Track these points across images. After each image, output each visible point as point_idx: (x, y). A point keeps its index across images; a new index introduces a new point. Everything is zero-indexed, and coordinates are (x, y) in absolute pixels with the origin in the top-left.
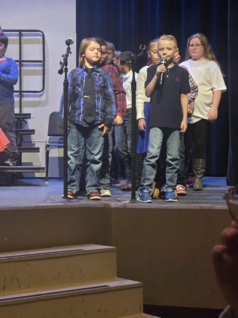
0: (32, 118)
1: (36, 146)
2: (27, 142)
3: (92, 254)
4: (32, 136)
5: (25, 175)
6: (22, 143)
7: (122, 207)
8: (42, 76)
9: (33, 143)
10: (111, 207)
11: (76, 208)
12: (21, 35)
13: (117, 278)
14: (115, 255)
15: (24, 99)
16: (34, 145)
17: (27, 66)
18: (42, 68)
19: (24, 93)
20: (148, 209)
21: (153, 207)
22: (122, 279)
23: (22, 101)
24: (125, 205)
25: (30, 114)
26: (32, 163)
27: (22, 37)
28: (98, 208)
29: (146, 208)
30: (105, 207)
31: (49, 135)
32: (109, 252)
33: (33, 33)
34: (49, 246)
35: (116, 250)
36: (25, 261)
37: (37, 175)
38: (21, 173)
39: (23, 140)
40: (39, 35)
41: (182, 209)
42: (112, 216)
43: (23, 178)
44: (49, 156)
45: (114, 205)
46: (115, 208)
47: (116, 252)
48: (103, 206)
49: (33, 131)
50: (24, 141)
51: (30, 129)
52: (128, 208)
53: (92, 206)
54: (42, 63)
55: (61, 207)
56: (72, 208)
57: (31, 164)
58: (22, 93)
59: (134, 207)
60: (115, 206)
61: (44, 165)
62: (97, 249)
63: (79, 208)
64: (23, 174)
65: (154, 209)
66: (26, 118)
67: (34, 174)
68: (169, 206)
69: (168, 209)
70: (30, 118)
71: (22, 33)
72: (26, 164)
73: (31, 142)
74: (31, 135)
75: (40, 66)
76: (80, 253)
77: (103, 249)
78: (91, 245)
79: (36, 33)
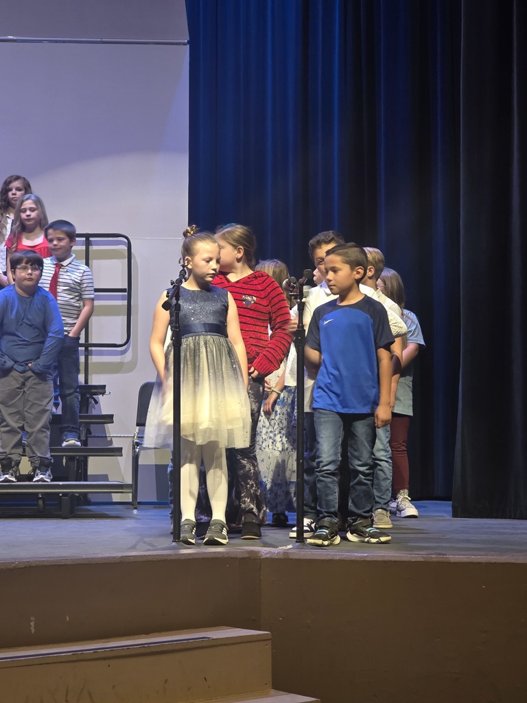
0: (107, 393)
1: (116, 444)
2: (98, 437)
3: (225, 645)
4: (109, 427)
5: (93, 498)
6: (90, 440)
7: (281, 556)
8: (126, 317)
9: (109, 439)
10: (260, 556)
11: (196, 559)
12: (88, 244)
13: (273, 692)
14: (268, 647)
15: (94, 359)
16: (111, 442)
18: (125, 302)
19: (93, 348)
20: (328, 560)
21: (338, 558)
22: (281, 692)
23: (90, 361)
24: (285, 553)
25: (104, 386)
26: (107, 475)
27: (90, 247)
28: (237, 558)
29: (325, 560)
30: (249, 558)
31: (138, 425)
33: (111, 239)
34: (147, 631)
35: (270, 637)
36: (104, 659)
37: (116, 498)
38: (85, 494)
39: (91, 433)
40: (121, 243)
41: (391, 561)
42: (262, 573)
43: (89, 503)
44: (139, 464)
45: (266, 554)
46: (267, 558)
47: (270, 641)
48: (247, 556)
49: (110, 418)
50: (93, 435)
51: (104, 413)
52: (292, 559)
53: (227, 556)
54: (126, 294)
55: (169, 558)
56: (189, 559)
57: (105, 477)
58: (90, 348)
59: (302, 558)
60: (268, 556)
61: (129, 481)
62: (235, 636)
63: (203, 559)
64: (90, 496)
65: (339, 560)
66: (96, 394)
67: (111, 496)
68: (366, 555)
69: (364, 561)
70: (103, 393)
71: (91, 239)
72: (96, 478)
73: (106, 437)
74: (105, 425)
75: (122, 298)
76: (204, 644)
77: (246, 636)
78: (224, 627)
79: (116, 239)
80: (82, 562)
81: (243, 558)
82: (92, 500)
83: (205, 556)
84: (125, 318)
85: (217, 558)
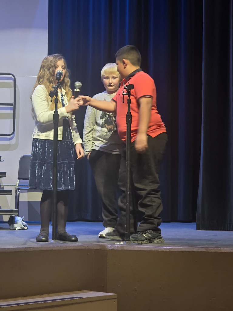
3: (90, 302)
7: (120, 249)
10: (107, 248)
11: (70, 249)
14: (115, 303)
18: (12, 112)
20: (148, 251)
21: (154, 249)
25: (0, 157)
28: (93, 250)
29: (146, 251)
30: (100, 249)
31: (19, 179)
34: (41, 294)
35: (117, 297)
40: (10, 79)
41: (186, 251)
42: (108, 258)
44: (20, 200)
45: (110, 247)
46: (111, 250)
47: (116, 299)
48: (99, 248)
53: (88, 248)
54: (13, 106)
55: (54, 249)
56: (66, 250)
59: (132, 249)
60: (112, 248)
62: (96, 296)
63: (74, 249)
65: (155, 251)
68: (171, 248)
69: (170, 251)
75: (11, 109)
76: (78, 301)
78: (87, 291)
81: (97, 249)
83: (75, 248)
84: (12, 120)
85: (82, 249)
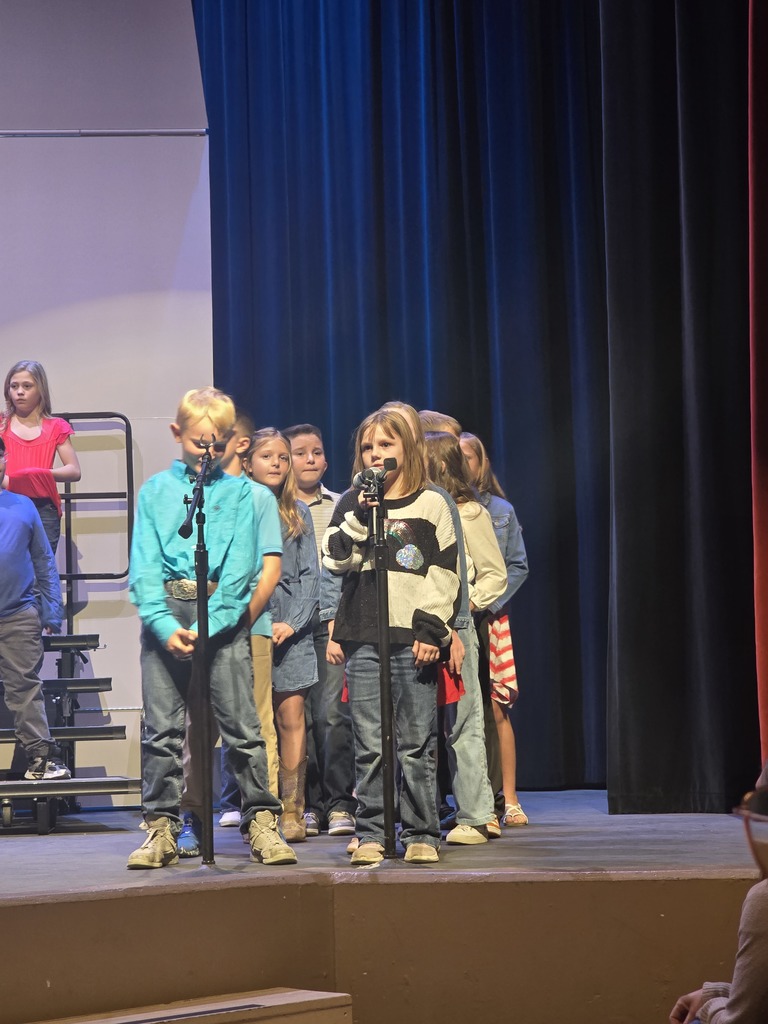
0: (101, 646)
1: (115, 722)
2: (90, 711)
3: (284, 1015)
4: (104, 696)
5: (83, 803)
6: (76, 716)
7: (363, 880)
8: (126, 533)
10: (332, 881)
14: (346, 1018)
16: (108, 719)
17: (86, 508)
18: (125, 513)
19: (80, 581)
24: (369, 875)
25: (96, 638)
26: (103, 768)
28: (297, 885)
30: (315, 884)
32: (332, 1008)
33: (101, 420)
35: (350, 1002)
37: (118, 801)
38: (73, 797)
39: (78, 706)
40: (117, 426)
42: (335, 906)
43: (78, 810)
45: (341, 877)
46: (342, 884)
47: (350, 1008)
48: (312, 881)
49: (106, 683)
50: (81, 709)
51: (97, 676)
53: (284, 882)
54: (126, 500)
55: (197, 888)
56: (228, 889)
57: (101, 771)
58: (74, 582)
59: (393, 881)
60: (344, 880)
62: (298, 1001)
63: (248, 888)
64: (79, 800)
65: (449, 883)
66: (84, 648)
67: (111, 798)
69: (485, 882)
70: (95, 647)
72: (88, 772)
73: (101, 711)
74: (100, 694)
75: (120, 507)
76: (252, 1016)
77: (315, 1001)
78: (283, 989)
79: (108, 420)
80: (68, 900)
81: (307, 885)
82: (84, 805)
85: (269, 886)
